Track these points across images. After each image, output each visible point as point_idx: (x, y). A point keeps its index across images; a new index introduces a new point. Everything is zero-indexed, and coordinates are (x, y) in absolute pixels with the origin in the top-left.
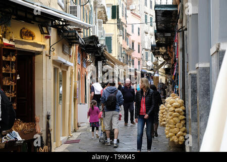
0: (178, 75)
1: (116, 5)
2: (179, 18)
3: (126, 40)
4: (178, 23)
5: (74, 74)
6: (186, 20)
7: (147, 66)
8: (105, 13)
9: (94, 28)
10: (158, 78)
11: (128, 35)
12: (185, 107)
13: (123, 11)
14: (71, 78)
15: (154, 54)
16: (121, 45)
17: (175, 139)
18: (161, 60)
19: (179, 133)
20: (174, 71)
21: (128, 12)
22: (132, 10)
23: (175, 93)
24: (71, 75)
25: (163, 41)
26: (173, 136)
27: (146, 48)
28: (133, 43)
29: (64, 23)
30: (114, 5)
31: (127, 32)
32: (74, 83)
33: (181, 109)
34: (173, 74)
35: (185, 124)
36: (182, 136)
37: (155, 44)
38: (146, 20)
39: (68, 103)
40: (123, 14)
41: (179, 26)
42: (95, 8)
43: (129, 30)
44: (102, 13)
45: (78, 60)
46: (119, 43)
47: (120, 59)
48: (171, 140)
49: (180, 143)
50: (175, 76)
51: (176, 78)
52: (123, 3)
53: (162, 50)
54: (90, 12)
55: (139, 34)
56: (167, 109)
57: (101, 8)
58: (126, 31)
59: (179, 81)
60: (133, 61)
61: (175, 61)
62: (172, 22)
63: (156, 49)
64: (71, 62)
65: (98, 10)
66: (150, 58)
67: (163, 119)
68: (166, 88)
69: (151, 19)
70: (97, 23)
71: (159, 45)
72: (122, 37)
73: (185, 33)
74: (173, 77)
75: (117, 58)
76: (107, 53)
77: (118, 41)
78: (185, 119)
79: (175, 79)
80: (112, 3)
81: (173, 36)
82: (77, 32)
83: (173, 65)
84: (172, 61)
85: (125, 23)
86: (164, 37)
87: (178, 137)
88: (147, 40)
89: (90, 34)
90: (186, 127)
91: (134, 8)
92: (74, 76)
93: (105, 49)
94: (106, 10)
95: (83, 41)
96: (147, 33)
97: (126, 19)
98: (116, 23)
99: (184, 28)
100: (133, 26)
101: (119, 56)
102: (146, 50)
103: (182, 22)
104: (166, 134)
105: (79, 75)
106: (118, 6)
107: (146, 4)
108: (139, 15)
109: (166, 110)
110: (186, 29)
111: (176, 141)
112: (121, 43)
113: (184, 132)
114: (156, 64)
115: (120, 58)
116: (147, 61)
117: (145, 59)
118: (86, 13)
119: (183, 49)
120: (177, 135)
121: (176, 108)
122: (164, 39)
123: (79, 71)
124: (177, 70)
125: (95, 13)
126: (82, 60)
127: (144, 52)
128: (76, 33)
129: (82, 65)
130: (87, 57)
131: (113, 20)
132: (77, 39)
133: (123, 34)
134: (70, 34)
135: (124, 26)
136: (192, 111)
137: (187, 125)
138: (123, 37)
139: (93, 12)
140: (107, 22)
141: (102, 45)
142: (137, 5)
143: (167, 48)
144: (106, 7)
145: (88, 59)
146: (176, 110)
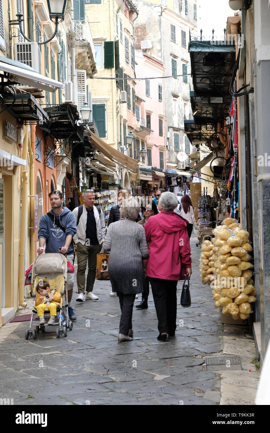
0: (237, 180)
1: (113, 40)
2: (238, 68)
3: (135, 110)
4: (237, 78)
5: (28, 181)
6: (253, 72)
7: (178, 162)
8: (91, 57)
9: (68, 87)
10: (199, 185)
11: (138, 100)
12: (252, 245)
13: (127, 52)
14: (22, 190)
15: (191, 138)
16: (125, 121)
17: (232, 309)
18: (205, 150)
19: (240, 297)
20: (230, 172)
21: (139, 54)
22: (145, 51)
23: (232, 217)
24: (23, 184)
25: (208, 112)
26: (228, 303)
27: (176, 125)
28: (148, 117)
29: (5, 80)
30: (108, 40)
31: (137, 94)
32: (28, 199)
33: (242, 250)
34: (228, 178)
35: (253, 278)
36: (247, 302)
37: (192, 118)
38: (174, 70)
39: (16, 240)
40: (127, 58)
41: (239, 83)
42: (70, 47)
43: (140, 90)
44: (84, 57)
45: (37, 153)
46: (121, 117)
47: (122, 150)
48: (224, 311)
49: (243, 317)
50: (232, 183)
51: (234, 186)
52: (128, 37)
53: (207, 130)
54: (61, 55)
55: (160, 97)
56: (216, 249)
57: (83, 46)
58: (134, 92)
59: (240, 192)
60: (149, 152)
61: (232, 153)
62: (225, 75)
63: (194, 129)
64: (22, 157)
65: (76, 51)
66: (183, 146)
67: (210, 270)
68: (216, 205)
69: (184, 67)
70: (75, 78)
71: (199, 120)
72: (125, 105)
73: (250, 98)
74: (228, 185)
75: (115, 147)
76: (95, 137)
77: (118, 113)
78: (252, 270)
79: (231, 188)
80: (104, 37)
81: (228, 103)
82: (32, 98)
83: (228, 161)
84: (225, 154)
85: (132, 76)
86: (210, 104)
87: (238, 305)
88: (177, 110)
89: (60, 99)
90: (253, 284)
91: (150, 46)
92: (28, 186)
93: (92, 130)
94: (93, 51)
95: (45, 114)
96: (176, 96)
97: (133, 68)
98: (114, 76)
99: (248, 88)
100: (148, 84)
101: (120, 143)
102: (175, 129)
103: (243, 76)
104: (215, 299)
105: (38, 183)
106: (117, 43)
107: (173, 39)
108: (160, 59)
109: (215, 252)
110: (252, 91)
111: (234, 313)
112: (125, 117)
113: (249, 295)
114: (194, 158)
115: (123, 146)
116: (177, 152)
117: (172, 148)
118: (52, 58)
119: (247, 130)
120: (237, 301)
121: (233, 247)
122: (210, 110)
123: (39, 174)
124: (237, 172)
125: (71, 58)
126: (46, 152)
127: (170, 134)
128: (30, 100)
129: (45, 162)
130: (55, 147)
131: (106, 70)
132: (34, 110)
133: (129, 99)
134: (18, 102)
135: (129, 83)
136: (264, 255)
137: (257, 281)
138: (129, 105)
139: (67, 56)
140: (95, 75)
141: (86, 122)
142: (156, 39)
143: (216, 127)
144: (92, 45)
145: (58, 150)
146: (234, 251)
